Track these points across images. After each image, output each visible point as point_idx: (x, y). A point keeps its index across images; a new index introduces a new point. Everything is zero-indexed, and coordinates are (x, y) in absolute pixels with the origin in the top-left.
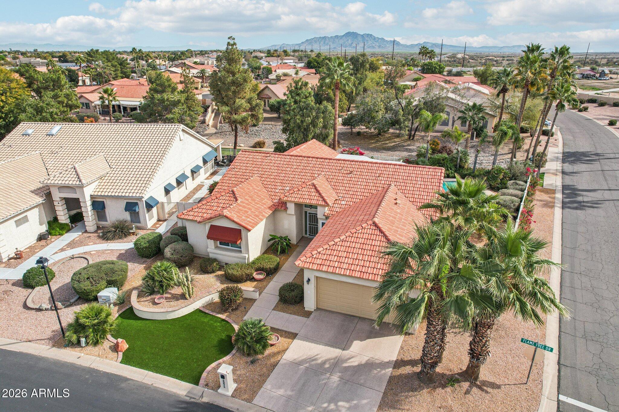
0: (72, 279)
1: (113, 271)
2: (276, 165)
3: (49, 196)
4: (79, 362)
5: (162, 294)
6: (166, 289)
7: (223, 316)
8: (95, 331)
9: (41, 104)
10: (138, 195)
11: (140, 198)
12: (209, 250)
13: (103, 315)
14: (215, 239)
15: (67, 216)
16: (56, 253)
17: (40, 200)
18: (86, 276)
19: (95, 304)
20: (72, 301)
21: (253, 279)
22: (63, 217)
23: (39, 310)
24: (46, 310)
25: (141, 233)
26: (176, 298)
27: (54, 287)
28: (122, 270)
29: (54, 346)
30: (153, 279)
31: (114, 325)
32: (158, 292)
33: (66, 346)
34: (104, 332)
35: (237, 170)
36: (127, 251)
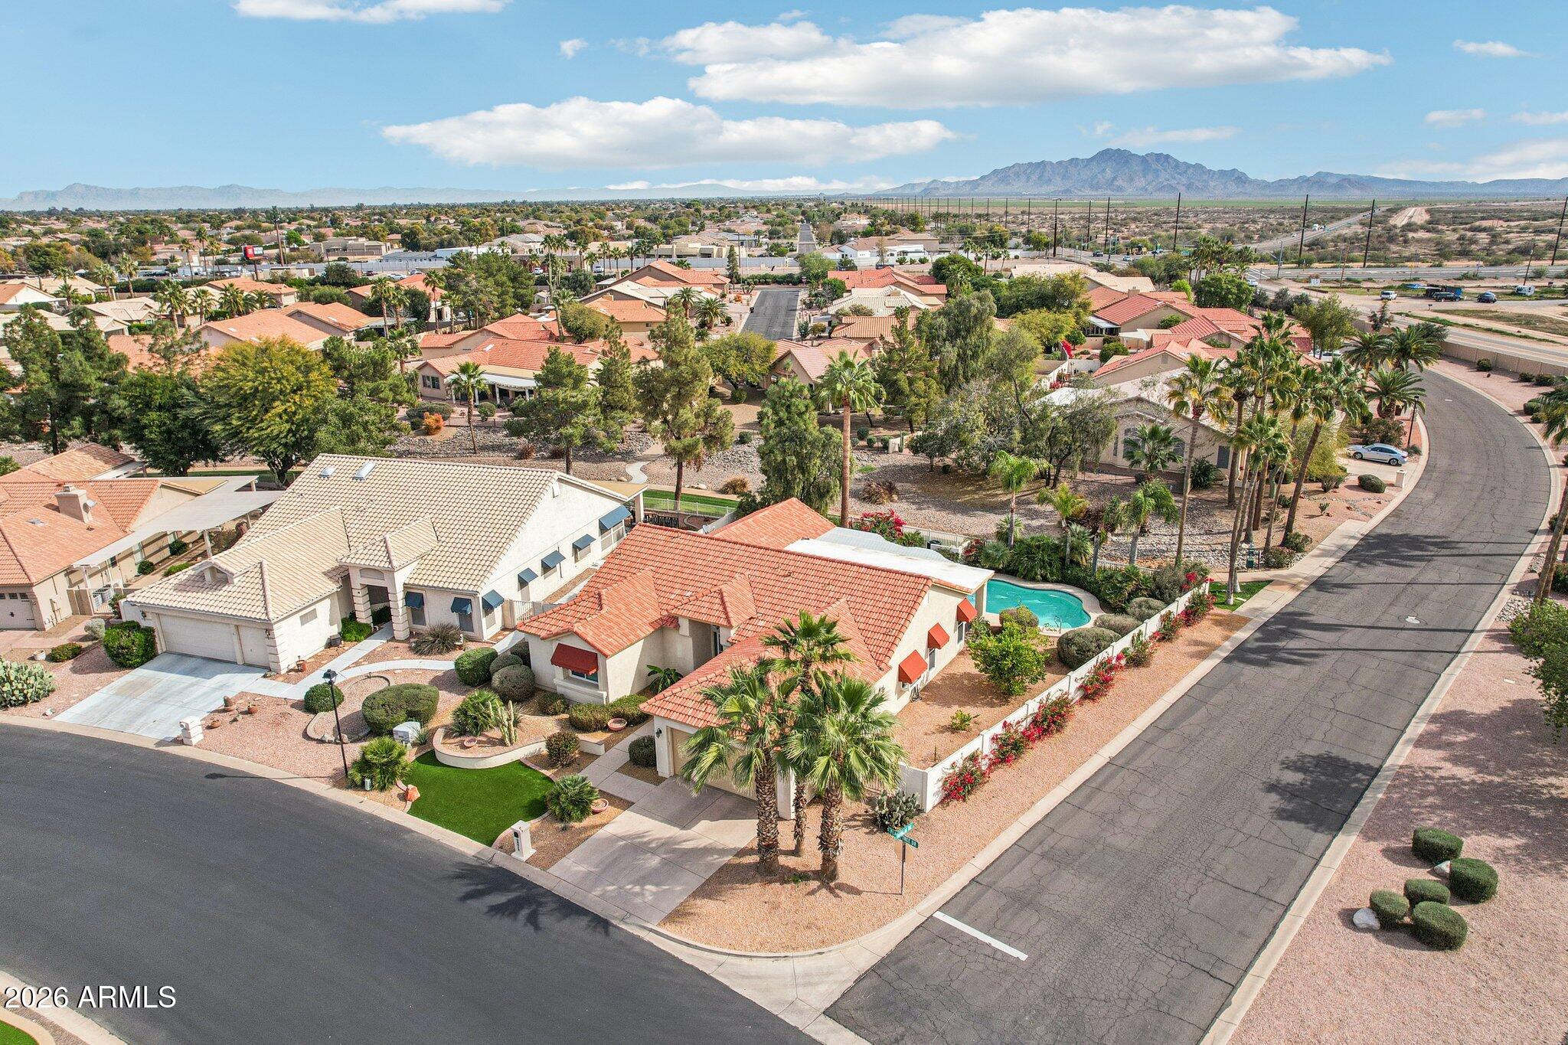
0: (364, 705)
1: (416, 699)
2: (683, 553)
3: (346, 580)
4: (360, 807)
5: (476, 736)
6: (482, 730)
7: (548, 773)
8: (383, 772)
9: (352, 409)
10: (471, 589)
11: (475, 594)
12: (555, 681)
13: (395, 753)
14: (565, 666)
15: (369, 612)
16: (349, 667)
17: (333, 587)
18: (381, 703)
19: (387, 739)
20: (361, 735)
21: (606, 729)
22: (364, 616)
23: (321, 741)
24: (330, 742)
25: (472, 647)
26: (492, 742)
27: (342, 715)
28: (429, 699)
29: (334, 786)
30: (465, 713)
31: (408, 769)
32: (471, 733)
33: (348, 788)
34: (394, 775)
35: (624, 557)
36: (445, 673)
